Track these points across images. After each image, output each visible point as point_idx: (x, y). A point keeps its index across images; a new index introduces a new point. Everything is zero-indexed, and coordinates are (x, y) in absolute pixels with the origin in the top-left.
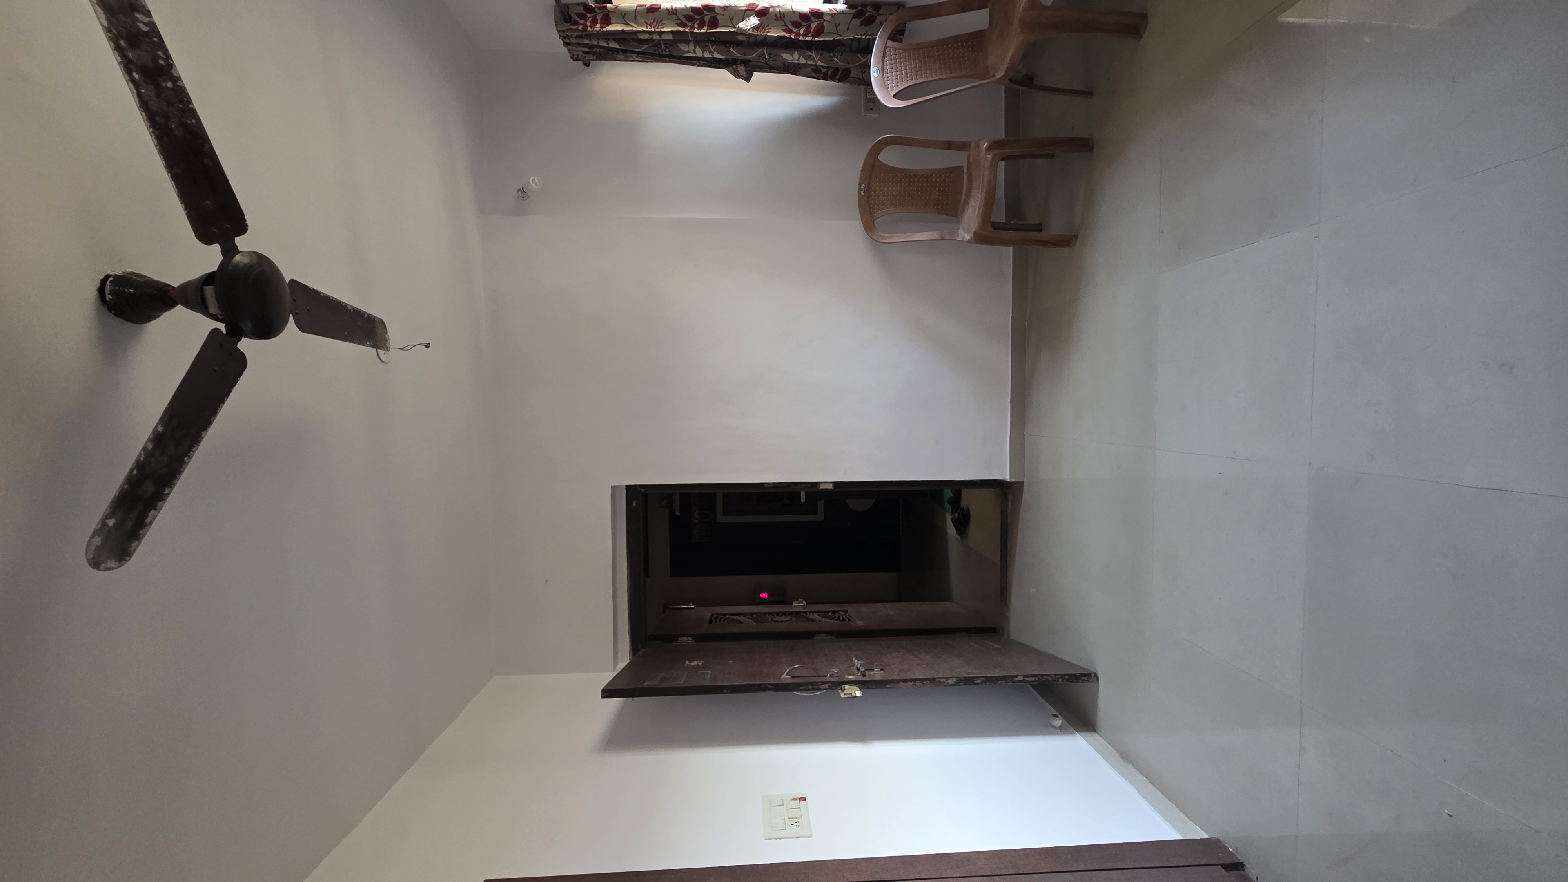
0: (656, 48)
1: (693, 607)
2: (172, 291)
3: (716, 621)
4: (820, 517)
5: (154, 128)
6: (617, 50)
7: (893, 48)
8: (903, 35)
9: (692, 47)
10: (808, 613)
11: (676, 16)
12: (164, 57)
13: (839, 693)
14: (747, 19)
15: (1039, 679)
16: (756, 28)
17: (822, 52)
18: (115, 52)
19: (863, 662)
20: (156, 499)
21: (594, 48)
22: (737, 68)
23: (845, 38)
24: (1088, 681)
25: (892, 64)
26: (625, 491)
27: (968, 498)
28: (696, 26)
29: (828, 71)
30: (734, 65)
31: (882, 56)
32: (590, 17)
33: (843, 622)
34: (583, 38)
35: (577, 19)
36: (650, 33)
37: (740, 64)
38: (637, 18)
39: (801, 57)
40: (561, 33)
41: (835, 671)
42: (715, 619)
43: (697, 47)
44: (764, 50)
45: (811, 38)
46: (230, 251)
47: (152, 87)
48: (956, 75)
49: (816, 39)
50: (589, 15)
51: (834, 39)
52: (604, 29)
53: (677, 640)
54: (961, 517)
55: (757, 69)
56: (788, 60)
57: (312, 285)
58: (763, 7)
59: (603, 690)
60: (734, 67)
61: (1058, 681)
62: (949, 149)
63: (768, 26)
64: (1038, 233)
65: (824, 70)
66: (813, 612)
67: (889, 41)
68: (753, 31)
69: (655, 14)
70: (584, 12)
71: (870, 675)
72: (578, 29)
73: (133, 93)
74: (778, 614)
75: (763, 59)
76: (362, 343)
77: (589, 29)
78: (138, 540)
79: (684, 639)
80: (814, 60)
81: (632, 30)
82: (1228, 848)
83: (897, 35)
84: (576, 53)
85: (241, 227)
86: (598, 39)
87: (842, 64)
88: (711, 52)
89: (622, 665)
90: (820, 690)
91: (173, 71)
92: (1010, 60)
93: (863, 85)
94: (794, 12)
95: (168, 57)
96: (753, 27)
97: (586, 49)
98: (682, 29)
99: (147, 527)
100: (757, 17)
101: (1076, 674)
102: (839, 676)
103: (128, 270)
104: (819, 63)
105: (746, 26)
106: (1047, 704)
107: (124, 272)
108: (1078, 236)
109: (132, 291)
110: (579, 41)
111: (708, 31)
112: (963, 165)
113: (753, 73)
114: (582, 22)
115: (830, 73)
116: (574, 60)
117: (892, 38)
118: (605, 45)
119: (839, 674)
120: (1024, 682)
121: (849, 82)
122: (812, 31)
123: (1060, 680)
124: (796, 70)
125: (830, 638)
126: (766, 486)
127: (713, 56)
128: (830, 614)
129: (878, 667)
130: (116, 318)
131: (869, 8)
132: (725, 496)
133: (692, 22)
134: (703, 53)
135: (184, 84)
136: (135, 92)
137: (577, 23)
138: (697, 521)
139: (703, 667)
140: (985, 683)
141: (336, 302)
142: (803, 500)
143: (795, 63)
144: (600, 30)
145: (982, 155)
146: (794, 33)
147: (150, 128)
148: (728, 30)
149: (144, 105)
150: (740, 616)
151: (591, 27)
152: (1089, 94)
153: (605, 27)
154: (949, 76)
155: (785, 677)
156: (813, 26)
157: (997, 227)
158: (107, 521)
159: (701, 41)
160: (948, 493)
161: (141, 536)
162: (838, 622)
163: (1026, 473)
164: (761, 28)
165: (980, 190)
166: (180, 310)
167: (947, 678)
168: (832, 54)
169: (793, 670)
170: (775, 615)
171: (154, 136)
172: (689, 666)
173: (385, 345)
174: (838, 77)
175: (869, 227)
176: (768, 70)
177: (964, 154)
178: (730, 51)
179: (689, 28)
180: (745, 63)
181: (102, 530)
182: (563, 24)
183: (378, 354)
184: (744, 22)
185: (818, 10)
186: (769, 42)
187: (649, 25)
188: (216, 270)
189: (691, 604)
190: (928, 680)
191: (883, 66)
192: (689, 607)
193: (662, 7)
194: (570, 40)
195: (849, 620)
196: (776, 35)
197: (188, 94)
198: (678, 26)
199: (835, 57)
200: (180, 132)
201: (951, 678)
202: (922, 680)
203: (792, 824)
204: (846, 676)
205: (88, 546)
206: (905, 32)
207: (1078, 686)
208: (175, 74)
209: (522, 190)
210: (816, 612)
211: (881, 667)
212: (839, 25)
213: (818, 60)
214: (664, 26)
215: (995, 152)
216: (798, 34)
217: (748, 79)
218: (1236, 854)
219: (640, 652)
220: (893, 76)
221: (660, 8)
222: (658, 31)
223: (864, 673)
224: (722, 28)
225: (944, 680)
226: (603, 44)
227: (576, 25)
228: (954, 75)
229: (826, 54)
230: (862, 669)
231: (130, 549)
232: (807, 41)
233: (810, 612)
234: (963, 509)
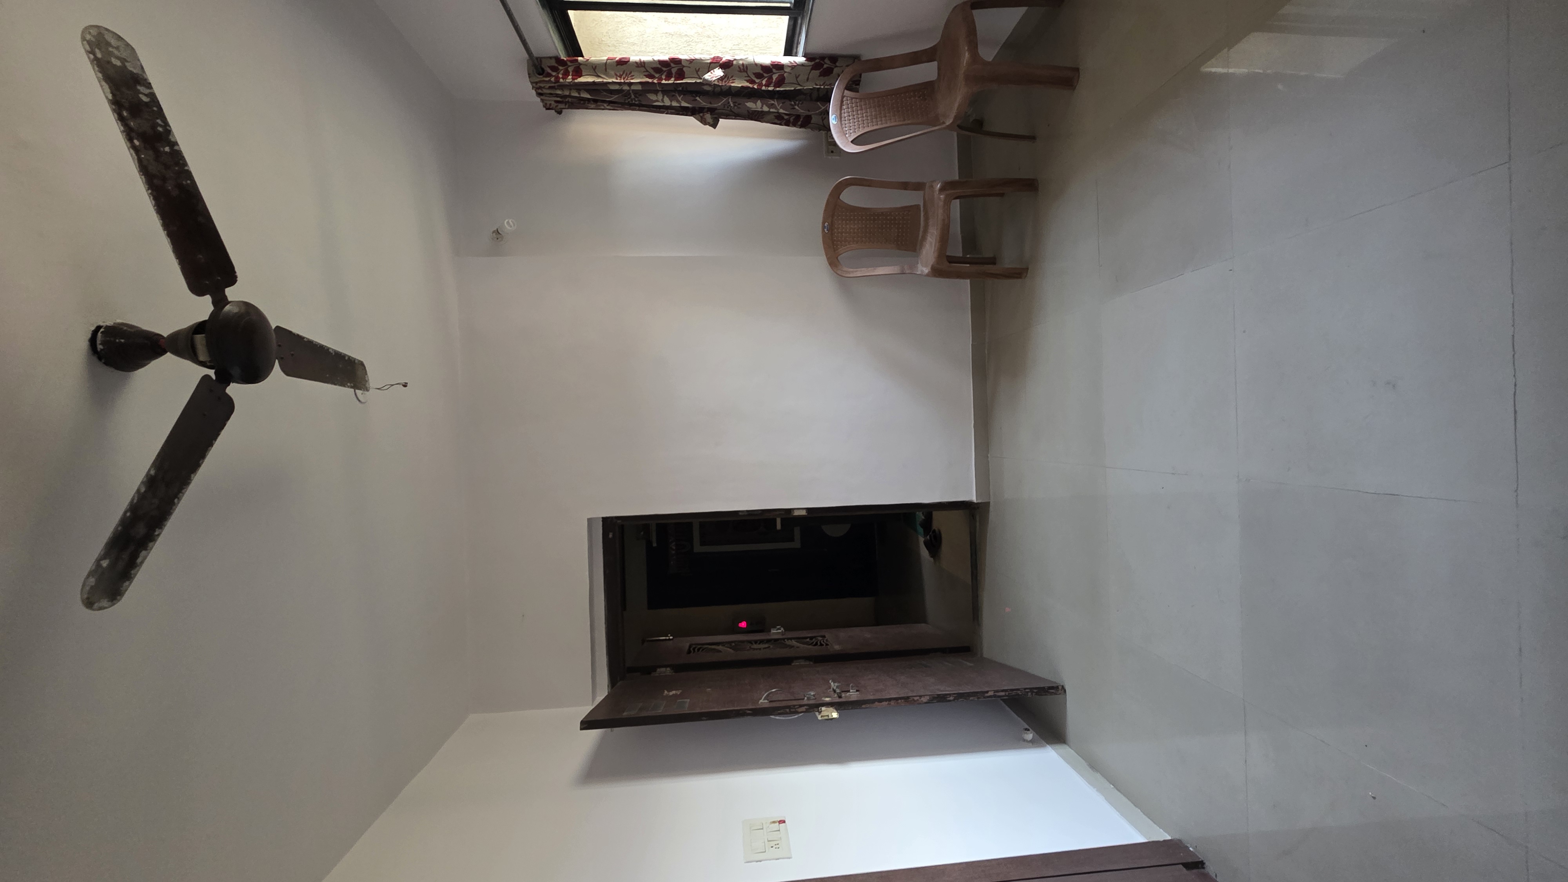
0: (626, 98)
1: (671, 638)
2: (161, 340)
3: (694, 651)
4: (796, 544)
5: (152, 190)
6: (589, 100)
7: (850, 97)
8: (859, 84)
9: (660, 96)
10: (786, 640)
11: (643, 68)
12: (163, 124)
13: (816, 716)
14: (712, 71)
15: (1009, 694)
16: (721, 79)
17: (783, 101)
18: (118, 121)
19: (838, 684)
20: (147, 540)
21: (566, 98)
22: (704, 115)
23: (805, 88)
24: (1056, 694)
25: (849, 112)
26: (601, 523)
27: (939, 520)
28: (664, 77)
29: (790, 118)
30: (701, 113)
31: (840, 104)
32: (562, 70)
33: (820, 647)
34: (556, 89)
35: (550, 71)
36: (620, 84)
37: (707, 112)
38: (608, 70)
39: (764, 106)
40: (534, 85)
41: (812, 694)
42: (694, 649)
43: (665, 97)
44: (729, 98)
45: (773, 88)
46: (220, 301)
47: (151, 152)
48: (909, 122)
49: (778, 89)
50: (561, 68)
51: (794, 89)
52: (576, 81)
53: (655, 671)
54: (933, 539)
55: (723, 117)
56: (751, 108)
57: (295, 330)
58: (726, 60)
59: (582, 723)
60: (701, 114)
61: (1028, 695)
62: (905, 189)
63: (732, 77)
64: (992, 266)
65: (786, 117)
66: (791, 639)
67: (845, 91)
68: (718, 82)
69: (624, 67)
70: (556, 65)
71: (846, 697)
72: (550, 80)
73: (133, 159)
74: (756, 642)
75: (728, 108)
76: (342, 384)
77: (561, 80)
78: (128, 580)
79: (663, 669)
80: (776, 108)
81: (603, 82)
82: (1189, 848)
83: (853, 85)
84: (548, 103)
85: (231, 278)
86: (570, 90)
87: (802, 111)
88: (678, 101)
89: (599, 698)
90: (798, 713)
91: (171, 137)
92: (957, 109)
93: (823, 130)
94: (756, 65)
95: (166, 124)
96: (718, 79)
97: (559, 99)
98: (650, 80)
99: (138, 568)
100: (721, 69)
101: (1044, 688)
102: (816, 699)
103: (119, 321)
104: (781, 111)
105: (711, 78)
106: (1019, 719)
107: (114, 323)
108: (1028, 269)
109: (123, 341)
110: (552, 92)
111: (675, 82)
112: (920, 204)
113: (719, 120)
114: (554, 74)
115: (792, 120)
116: (547, 109)
117: (848, 88)
118: (576, 95)
119: (816, 696)
120: (994, 697)
121: (810, 128)
122: (774, 81)
123: (1030, 694)
124: (760, 117)
125: (808, 663)
126: (740, 514)
127: (680, 104)
128: (808, 640)
129: (854, 688)
130: (105, 367)
131: (827, 61)
132: (702, 525)
133: (659, 73)
134: (671, 102)
135: (180, 148)
136: (136, 157)
137: (549, 75)
138: (674, 552)
139: (681, 696)
140: (958, 699)
141: (318, 346)
142: (779, 527)
143: (759, 111)
144: (572, 81)
145: (935, 195)
146: (757, 83)
147: (148, 189)
148: (694, 81)
149: (143, 169)
150: (718, 646)
151: (563, 78)
152: (1032, 138)
153: (576, 79)
154: (901, 123)
155: (763, 702)
156: (775, 77)
157: (952, 260)
158: (102, 562)
159: (668, 91)
160: (920, 516)
161: (132, 576)
162: (816, 647)
163: (991, 494)
164: (726, 79)
165: (936, 227)
166: (169, 359)
167: (921, 696)
168: (793, 103)
169: (770, 695)
170: (754, 643)
171: (152, 198)
172: (667, 696)
173: (365, 385)
174: (799, 123)
175: (834, 262)
176: (734, 117)
177: (921, 193)
178: (697, 100)
179: (657, 79)
180: (712, 111)
181: (97, 570)
182: (538, 77)
183: (356, 394)
184: (709, 74)
185: (778, 62)
186: (733, 92)
187: (619, 76)
188: (207, 318)
189: (669, 635)
190: (903, 699)
191: (841, 114)
192: (668, 638)
193: (631, 60)
194: (542, 90)
195: (827, 645)
196: (740, 85)
197: (183, 157)
198: (647, 77)
199: (796, 105)
200: (175, 193)
201: (924, 696)
202: (896, 699)
203: (772, 847)
204: (823, 699)
205: (84, 585)
206: (861, 83)
207: (1048, 698)
208: (172, 140)
209: (497, 232)
210: (794, 638)
211: (858, 689)
212: (799, 76)
213: (781, 108)
214: (633, 77)
215: (948, 192)
216: (760, 85)
217: (714, 126)
218: (1197, 853)
219: (619, 684)
220: (850, 123)
221: (629, 61)
222: (627, 83)
223: (840, 695)
224: (689, 79)
225: (918, 698)
226: (575, 94)
227: (549, 77)
228: (906, 122)
229: (788, 103)
230: (838, 691)
231: (121, 589)
232: (769, 90)
233: (788, 639)
234: (934, 531)
